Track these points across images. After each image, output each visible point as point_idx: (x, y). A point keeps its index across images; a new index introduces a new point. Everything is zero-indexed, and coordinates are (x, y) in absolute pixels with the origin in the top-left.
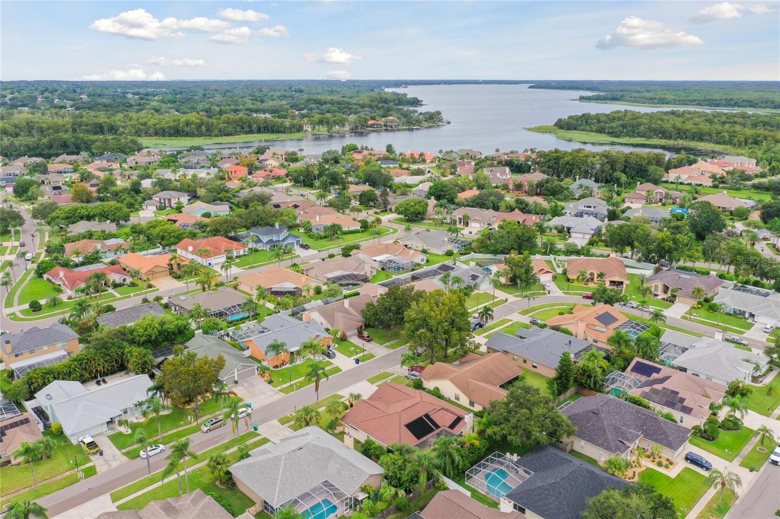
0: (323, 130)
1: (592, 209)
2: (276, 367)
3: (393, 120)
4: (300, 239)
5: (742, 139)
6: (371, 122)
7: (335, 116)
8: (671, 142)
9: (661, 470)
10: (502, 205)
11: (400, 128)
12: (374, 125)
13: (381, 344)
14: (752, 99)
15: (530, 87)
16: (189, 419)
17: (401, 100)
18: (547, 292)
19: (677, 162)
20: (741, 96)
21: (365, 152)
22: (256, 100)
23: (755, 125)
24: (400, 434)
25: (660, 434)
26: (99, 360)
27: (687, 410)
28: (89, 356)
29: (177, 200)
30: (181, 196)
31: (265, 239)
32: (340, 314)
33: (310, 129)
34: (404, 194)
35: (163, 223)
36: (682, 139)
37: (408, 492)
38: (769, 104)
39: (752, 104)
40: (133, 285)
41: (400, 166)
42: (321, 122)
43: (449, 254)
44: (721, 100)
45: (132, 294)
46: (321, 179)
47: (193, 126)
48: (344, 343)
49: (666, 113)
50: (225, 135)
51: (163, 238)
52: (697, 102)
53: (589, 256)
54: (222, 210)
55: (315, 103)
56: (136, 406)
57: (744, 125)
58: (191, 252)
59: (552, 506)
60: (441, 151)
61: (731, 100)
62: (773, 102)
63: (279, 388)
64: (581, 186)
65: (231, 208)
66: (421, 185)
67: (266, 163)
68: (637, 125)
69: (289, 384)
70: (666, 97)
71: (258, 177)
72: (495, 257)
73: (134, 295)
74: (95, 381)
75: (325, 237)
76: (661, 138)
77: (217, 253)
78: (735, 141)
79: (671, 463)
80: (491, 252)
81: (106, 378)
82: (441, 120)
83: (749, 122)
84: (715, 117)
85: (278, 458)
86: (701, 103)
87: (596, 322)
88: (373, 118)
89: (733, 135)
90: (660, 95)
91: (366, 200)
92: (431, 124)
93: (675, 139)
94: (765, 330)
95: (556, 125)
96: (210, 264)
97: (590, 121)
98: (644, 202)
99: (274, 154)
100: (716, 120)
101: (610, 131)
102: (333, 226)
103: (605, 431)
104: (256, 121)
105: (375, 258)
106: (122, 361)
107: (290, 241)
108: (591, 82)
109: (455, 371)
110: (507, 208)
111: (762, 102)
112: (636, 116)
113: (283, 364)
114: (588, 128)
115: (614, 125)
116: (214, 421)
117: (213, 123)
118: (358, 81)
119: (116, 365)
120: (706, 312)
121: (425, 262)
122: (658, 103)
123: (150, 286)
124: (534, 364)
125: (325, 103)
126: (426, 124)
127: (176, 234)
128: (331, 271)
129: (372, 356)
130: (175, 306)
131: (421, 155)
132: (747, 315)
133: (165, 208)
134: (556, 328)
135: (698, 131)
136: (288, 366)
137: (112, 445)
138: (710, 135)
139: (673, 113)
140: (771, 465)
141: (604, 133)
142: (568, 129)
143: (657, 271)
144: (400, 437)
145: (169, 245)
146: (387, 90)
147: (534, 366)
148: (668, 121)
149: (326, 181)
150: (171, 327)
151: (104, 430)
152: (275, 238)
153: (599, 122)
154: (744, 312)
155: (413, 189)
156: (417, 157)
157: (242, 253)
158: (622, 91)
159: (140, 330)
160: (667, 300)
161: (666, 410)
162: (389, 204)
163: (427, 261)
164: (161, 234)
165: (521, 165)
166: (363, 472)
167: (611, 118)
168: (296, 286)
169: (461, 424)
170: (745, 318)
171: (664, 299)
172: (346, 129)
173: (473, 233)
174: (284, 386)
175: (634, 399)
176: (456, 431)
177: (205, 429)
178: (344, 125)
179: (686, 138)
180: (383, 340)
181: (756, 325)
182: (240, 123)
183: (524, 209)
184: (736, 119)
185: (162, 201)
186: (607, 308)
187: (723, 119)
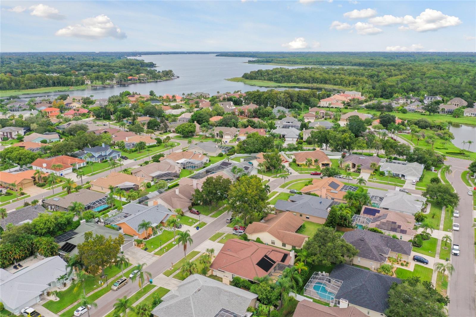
0: (99, 83)
1: (291, 124)
2: (145, 238)
3: (144, 76)
4: (120, 153)
5: (347, 82)
6: (130, 78)
7: (106, 74)
8: (310, 85)
9: (404, 268)
10: (239, 124)
11: (149, 81)
12: (132, 79)
13: (207, 215)
14: (341, 61)
15: (217, 56)
16: (100, 283)
17: (142, 64)
18: (290, 173)
19: (322, 95)
20: (335, 59)
21: (136, 96)
22: (43, 65)
23: (350, 74)
24: (255, 270)
25: (398, 247)
26: (15, 250)
27: (404, 232)
28: (6, 249)
29: (17, 132)
30: (19, 130)
31: (97, 155)
32: (176, 199)
33: (89, 83)
34: (174, 121)
35: (17, 149)
36: (315, 83)
37: (276, 306)
38: (349, 63)
39: (341, 64)
40: (8, 194)
41: (163, 103)
42: (97, 78)
43: (221, 155)
44: (325, 62)
45: (11, 201)
46: (116, 114)
47: (4, 82)
48: (183, 217)
49: (303, 69)
50: (30, 88)
51: (20, 159)
52: (313, 63)
53: (303, 151)
54: (54, 138)
55: (87, 66)
56: (59, 279)
57: (344, 74)
58: (45, 168)
59: (366, 299)
60: (184, 94)
61: (330, 61)
62: (351, 63)
63: (153, 252)
64: (279, 111)
65: (59, 136)
66: (183, 115)
67: (71, 105)
68: (290, 76)
69: (160, 248)
70: (297, 60)
71: (69, 115)
72: (250, 155)
73: (13, 201)
74: (12, 266)
75: (135, 151)
76: (304, 83)
77: (66, 167)
78: (344, 83)
79: (407, 263)
80: (247, 153)
81: (21, 263)
82: (173, 76)
83: (346, 73)
84: (329, 70)
85: (187, 300)
86: (315, 63)
87: (330, 188)
88: (131, 75)
89: (342, 80)
90: (292, 59)
91: (152, 126)
92: (168, 78)
93: (312, 83)
94: (413, 183)
95: (243, 77)
96: (62, 175)
97: (263, 74)
98: (315, 118)
99: (74, 99)
100: (329, 72)
101: (276, 79)
102: (141, 143)
103: (371, 250)
104: (51, 78)
105: (178, 162)
106: (32, 249)
107: (113, 155)
108: (250, 53)
109: (267, 226)
110: (242, 126)
111: (346, 62)
112: (288, 71)
113: (149, 236)
114: (263, 78)
115: (277, 76)
116: (121, 281)
117: (20, 80)
118: (107, 53)
119: (28, 253)
120: (379, 177)
121: (208, 161)
122: (292, 64)
123: (23, 194)
124: (307, 216)
125: (94, 66)
126: (164, 78)
127: (30, 156)
128: (153, 172)
129: (205, 224)
130: (51, 205)
131: (173, 96)
132: (400, 176)
133: (7, 139)
134: (309, 194)
135: (323, 78)
136: (153, 237)
137: (48, 311)
138: (330, 80)
139: (306, 69)
140: (454, 256)
141: (272, 81)
142: (252, 79)
143: (343, 156)
144: (256, 272)
145: (26, 164)
146: (128, 58)
147: (307, 218)
148: (306, 73)
149: (120, 115)
150: (63, 220)
151: (38, 301)
152: (103, 154)
153: (268, 74)
154: (399, 175)
155: (179, 118)
156: (171, 98)
157: (82, 165)
158: (270, 57)
159: (41, 225)
160: (356, 172)
161: (392, 234)
162: (168, 127)
163: (210, 161)
164: (18, 156)
165: (237, 100)
166: (247, 299)
167: (275, 72)
168: (134, 184)
169: (288, 258)
170: (400, 178)
171: (354, 172)
172: (114, 82)
173: (228, 142)
174: (156, 250)
175: (373, 229)
176: (286, 263)
177: (115, 288)
178: (112, 80)
179: (317, 82)
180: (207, 213)
181: (407, 181)
182: (40, 80)
183: (253, 125)
184: (339, 72)
185: (5, 134)
186: (332, 179)
187: (333, 71)
